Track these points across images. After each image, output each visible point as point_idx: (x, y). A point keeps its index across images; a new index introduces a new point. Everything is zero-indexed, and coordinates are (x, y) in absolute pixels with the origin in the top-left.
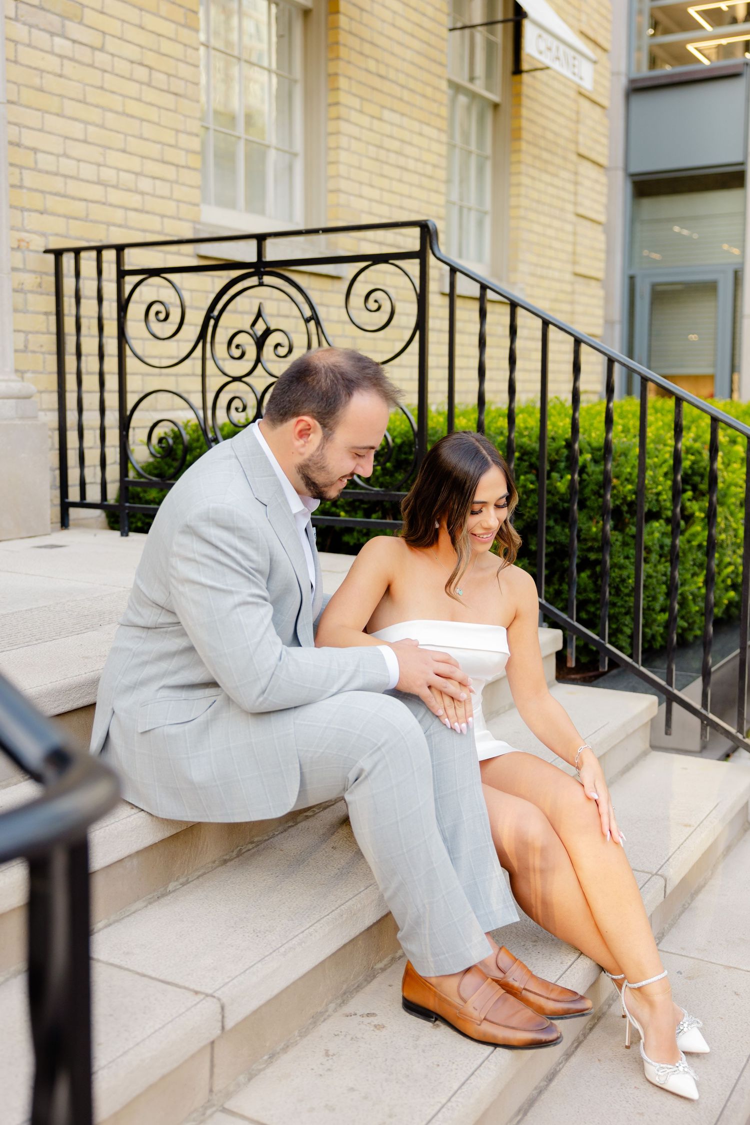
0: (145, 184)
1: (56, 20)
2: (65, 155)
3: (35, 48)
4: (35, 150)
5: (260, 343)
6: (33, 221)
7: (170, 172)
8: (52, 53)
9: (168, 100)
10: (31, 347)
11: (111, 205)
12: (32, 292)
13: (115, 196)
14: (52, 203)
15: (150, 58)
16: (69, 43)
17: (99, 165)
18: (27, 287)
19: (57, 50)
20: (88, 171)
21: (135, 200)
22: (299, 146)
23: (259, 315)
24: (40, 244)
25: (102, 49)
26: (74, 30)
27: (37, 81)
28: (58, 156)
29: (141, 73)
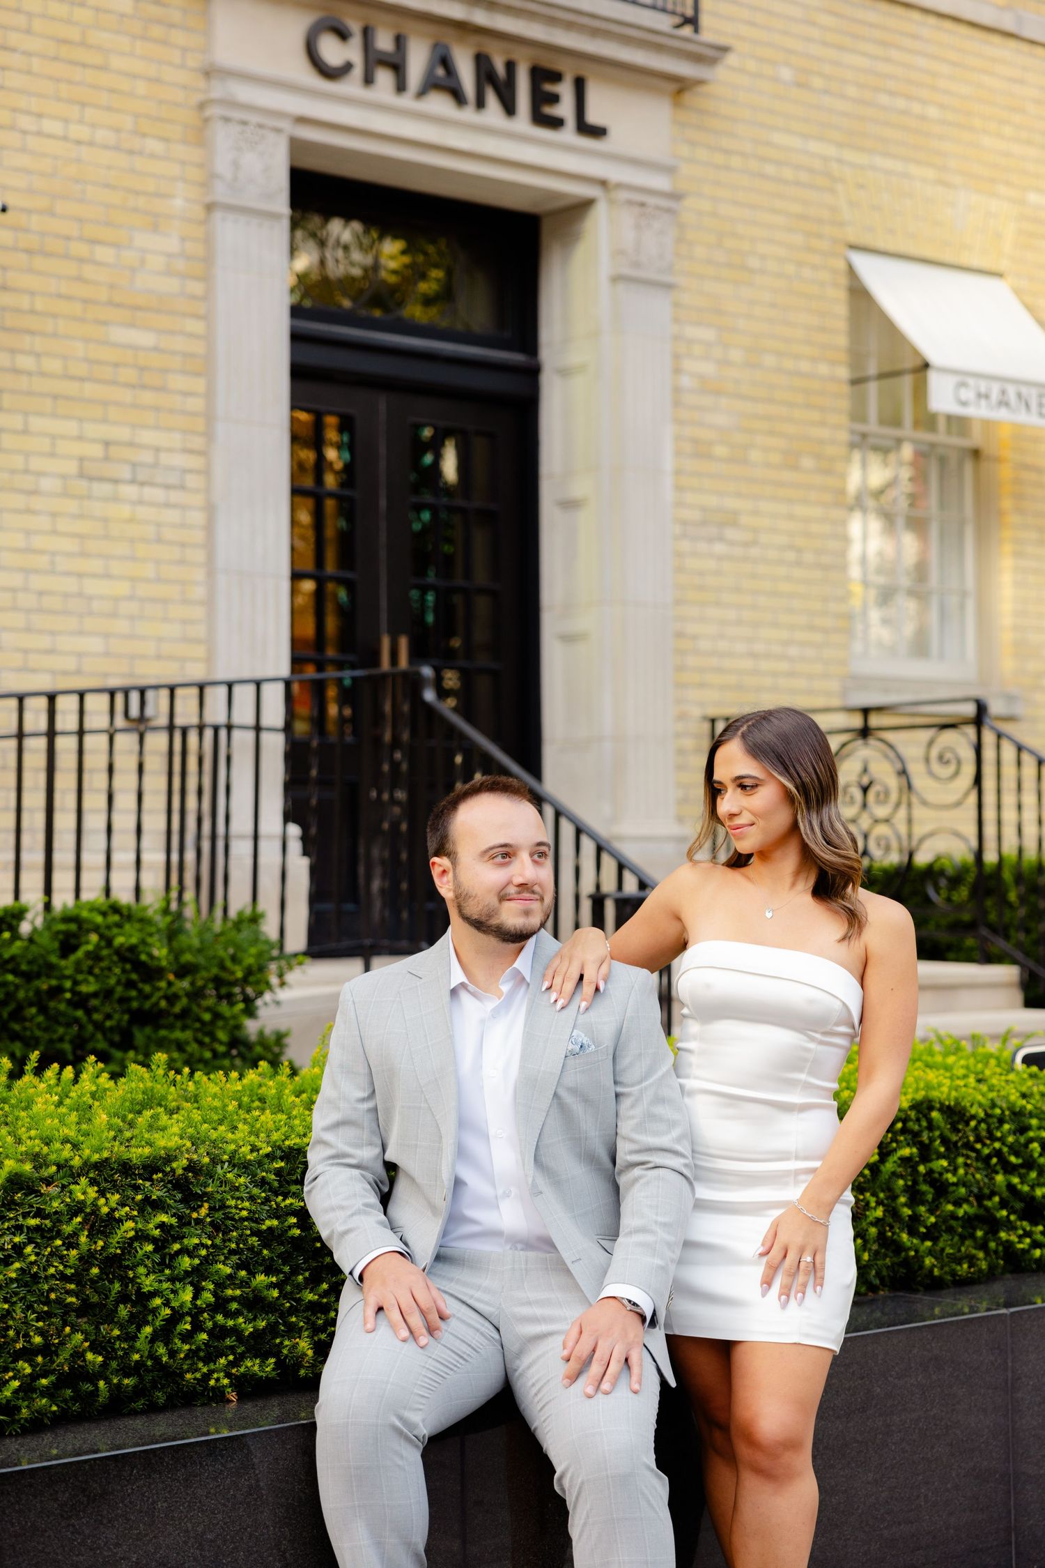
0: (793, 651)
1: (715, 531)
2: (720, 637)
3: (697, 555)
4: (695, 637)
5: (865, 790)
7: (818, 637)
8: (712, 556)
11: (759, 673)
14: (711, 678)
15: (799, 541)
17: (751, 640)
18: (687, 748)
19: (716, 553)
20: (737, 648)
21: (783, 666)
22: (970, 583)
23: (865, 770)
24: (697, 712)
25: (754, 543)
26: (731, 533)
27: (697, 582)
28: (715, 639)
29: (791, 556)
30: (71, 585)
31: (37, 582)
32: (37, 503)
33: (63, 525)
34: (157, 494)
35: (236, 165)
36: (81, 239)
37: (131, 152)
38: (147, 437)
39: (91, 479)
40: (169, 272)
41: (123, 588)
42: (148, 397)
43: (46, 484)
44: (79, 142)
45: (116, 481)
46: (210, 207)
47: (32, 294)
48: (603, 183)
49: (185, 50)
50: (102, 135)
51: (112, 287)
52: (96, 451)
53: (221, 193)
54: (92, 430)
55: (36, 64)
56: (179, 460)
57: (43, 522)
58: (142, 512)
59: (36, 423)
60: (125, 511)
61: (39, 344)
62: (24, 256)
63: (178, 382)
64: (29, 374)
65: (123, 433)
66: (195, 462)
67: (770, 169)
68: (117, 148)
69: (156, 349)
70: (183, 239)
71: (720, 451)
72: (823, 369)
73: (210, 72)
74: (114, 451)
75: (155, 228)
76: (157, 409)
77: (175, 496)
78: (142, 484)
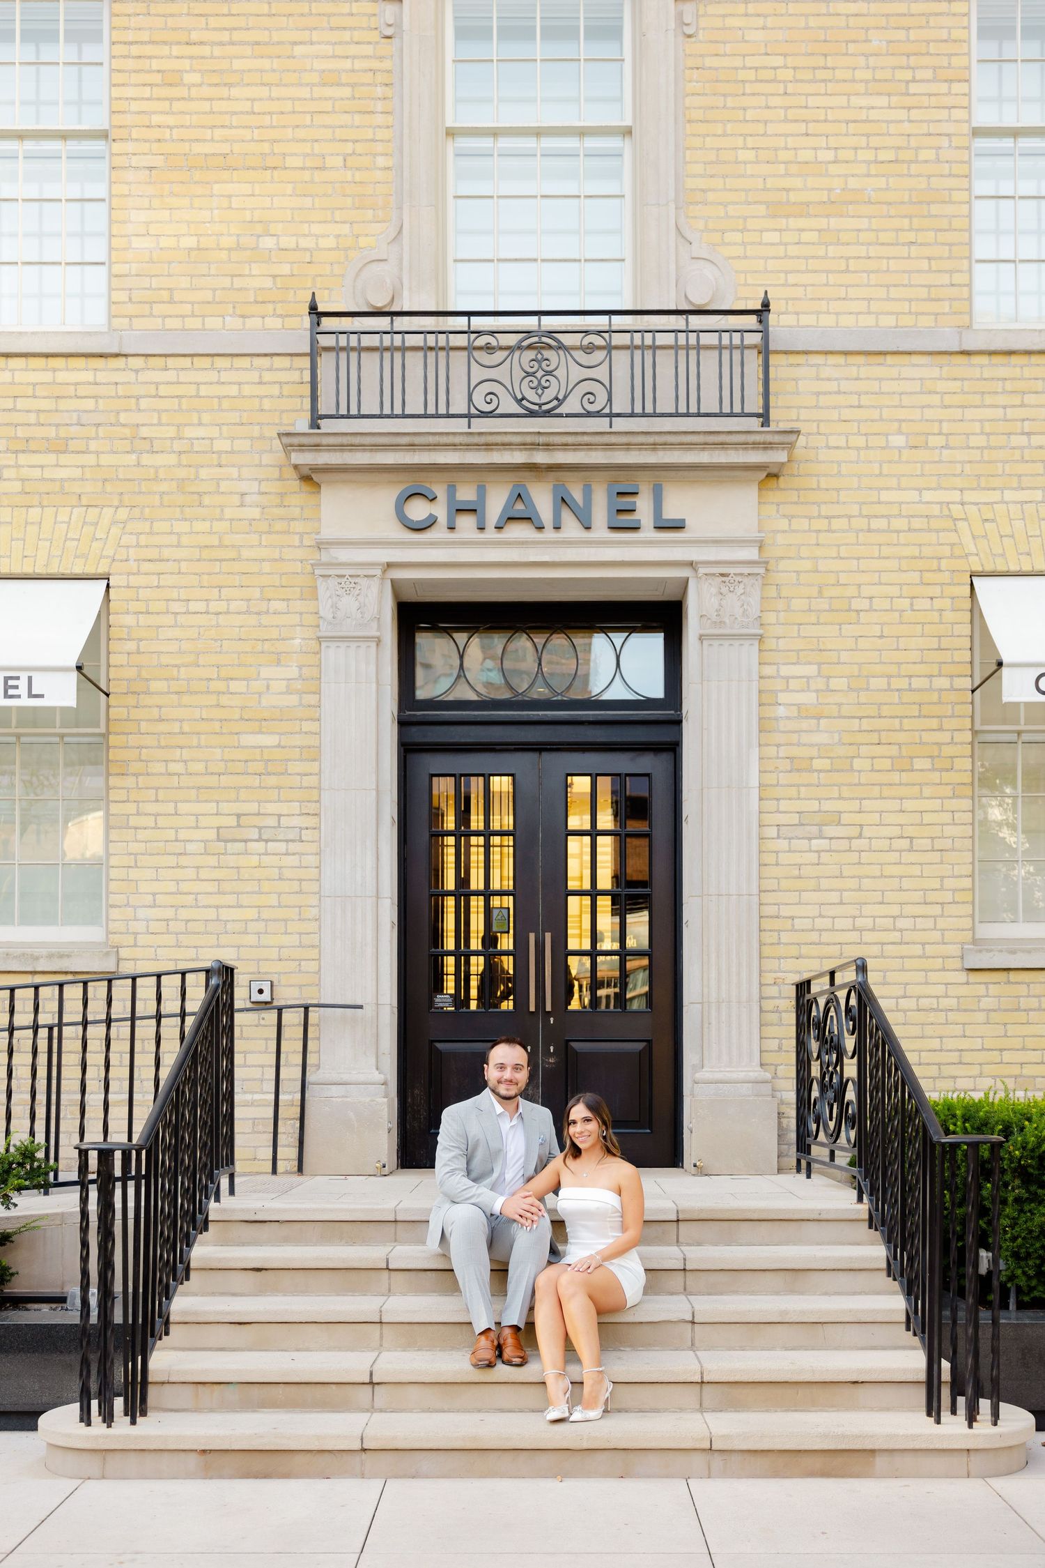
0: (904, 923)
1: (815, 829)
2: (821, 916)
3: (795, 851)
4: (793, 918)
6: (787, 964)
7: (937, 910)
8: (811, 851)
9: (936, 857)
10: (784, 1048)
11: (866, 944)
12: (785, 1011)
13: (868, 937)
14: (805, 950)
15: (910, 831)
16: (827, 841)
17: (855, 917)
18: (781, 1008)
19: (813, 848)
20: (840, 924)
21: (895, 936)
25: (860, 836)
26: (830, 831)
27: (796, 873)
28: (813, 918)
29: (904, 843)
30: (211, 914)
31: (184, 914)
32: (184, 861)
33: (204, 874)
34: (282, 847)
35: (335, 607)
36: (219, 678)
37: (258, 613)
38: (271, 808)
39: (226, 841)
40: (289, 692)
41: (251, 913)
42: (272, 781)
43: (191, 847)
44: (218, 614)
45: (246, 841)
46: (319, 639)
47: (181, 721)
48: (691, 564)
49: (301, 535)
50: (234, 606)
51: (242, 708)
52: (232, 821)
53: (325, 630)
54: (225, 807)
55: (184, 566)
56: (296, 821)
57: (191, 873)
58: (266, 860)
59: (183, 807)
60: (254, 860)
61: (186, 754)
62: (175, 697)
63: (295, 767)
64: (179, 775)
65: (253, 807)
66: (311, 821)
67: (881, 524)
68: (248, 612)
69: (279, 746)
70: (300, 667)
71: (817, 764)
72: (943, 683)
73: (320, 546)
74: (243, 820)
75: (278, 663)
76: (279, 788)
77: (293, 847)
78: (267, 841)
